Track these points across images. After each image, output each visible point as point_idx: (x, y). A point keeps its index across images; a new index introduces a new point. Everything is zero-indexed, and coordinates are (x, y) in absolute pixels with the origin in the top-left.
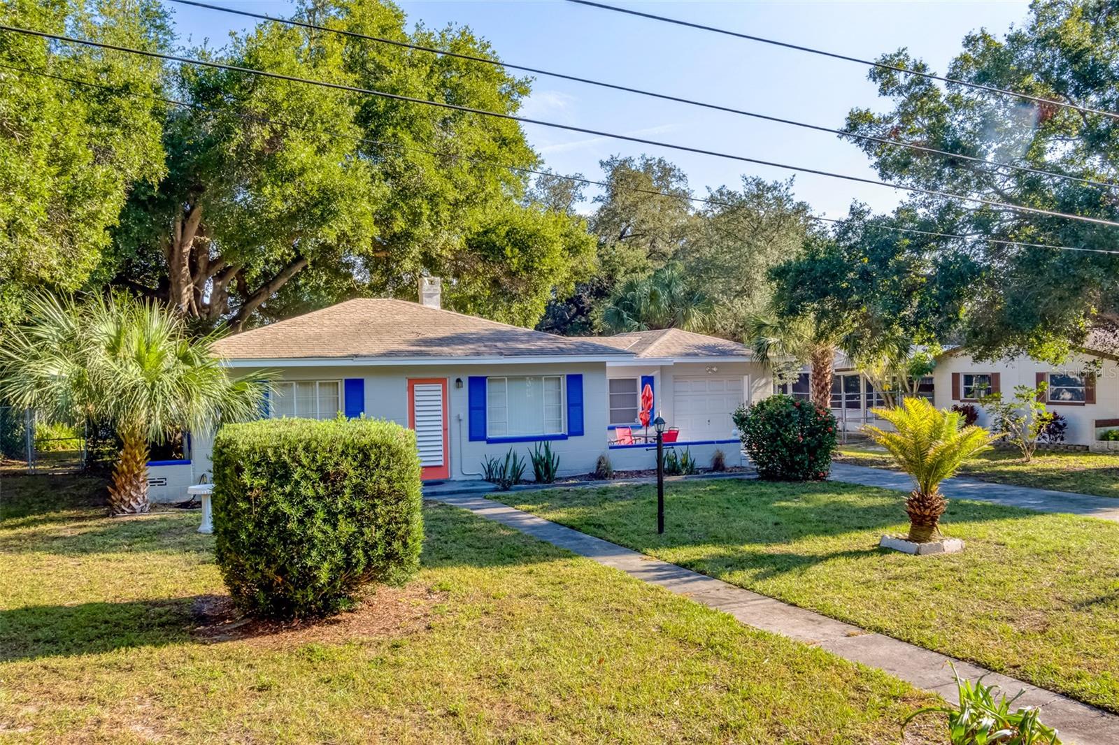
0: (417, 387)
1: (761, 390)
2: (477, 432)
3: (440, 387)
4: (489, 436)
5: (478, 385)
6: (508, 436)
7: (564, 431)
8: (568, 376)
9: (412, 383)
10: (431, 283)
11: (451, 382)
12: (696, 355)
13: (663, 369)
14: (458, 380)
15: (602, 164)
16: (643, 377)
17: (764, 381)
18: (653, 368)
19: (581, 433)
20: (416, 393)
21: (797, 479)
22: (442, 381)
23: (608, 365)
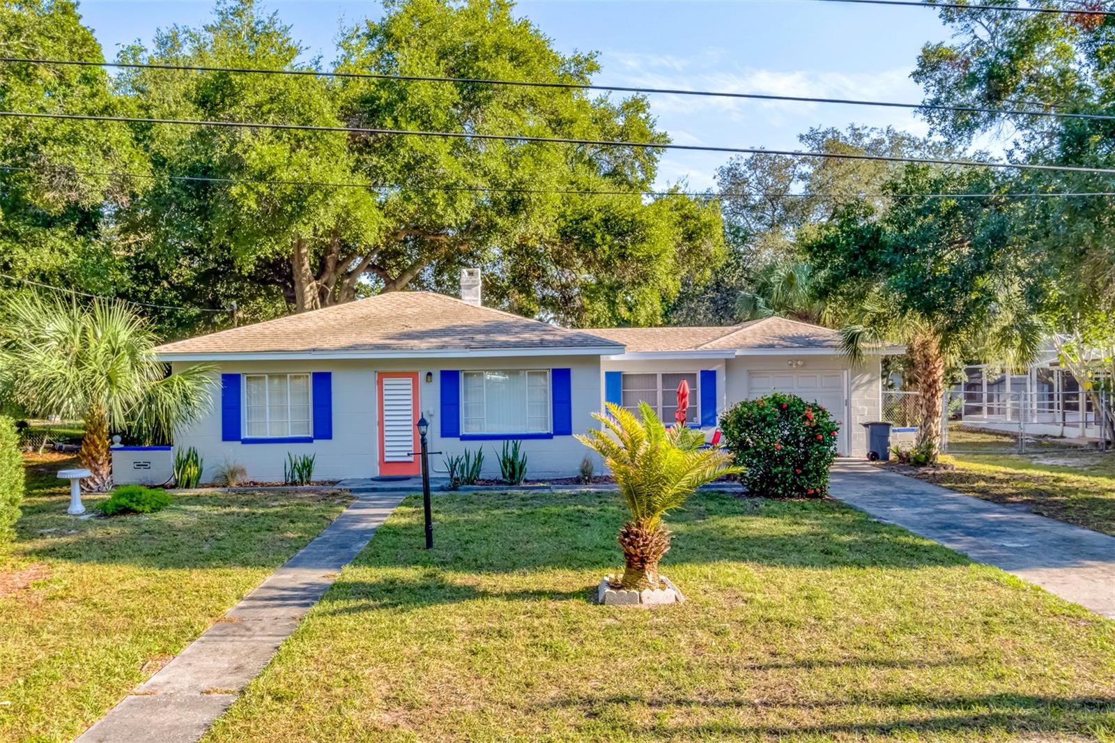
0: (386, 381)
1: (864, 388)
2: (450, 428)
3: (410, 381)
4: (463, 432)
5: (450, 380)
6: (485, 432)
7: (550, 430)
8: (554, 371)
9: (382, 375)
10: (471, 274)
11: (422, 376)
12: (772, 346)
13: (728, 363)
14: (429, 374)
15: (802, 137)
16: (702, 372)
17: (867, 378)
18: (716, 361)
19: (569, 432)
20: (385, 387)
21: (776, 495)
22: (414, 376)
23: (603, 358)
